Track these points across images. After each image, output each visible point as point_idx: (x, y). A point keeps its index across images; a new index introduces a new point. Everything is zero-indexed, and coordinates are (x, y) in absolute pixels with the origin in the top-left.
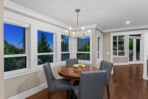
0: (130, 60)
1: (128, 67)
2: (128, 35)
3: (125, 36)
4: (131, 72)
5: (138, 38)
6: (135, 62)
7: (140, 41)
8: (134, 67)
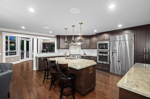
0: (21, 58)
1: (20, 65)
2: (19, 37)
3: (16, 37)
4: (22, 68)
5: (28, 40)
6: (25, 59)
7: (29, 42)
8: (25, 64)
